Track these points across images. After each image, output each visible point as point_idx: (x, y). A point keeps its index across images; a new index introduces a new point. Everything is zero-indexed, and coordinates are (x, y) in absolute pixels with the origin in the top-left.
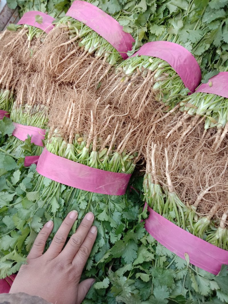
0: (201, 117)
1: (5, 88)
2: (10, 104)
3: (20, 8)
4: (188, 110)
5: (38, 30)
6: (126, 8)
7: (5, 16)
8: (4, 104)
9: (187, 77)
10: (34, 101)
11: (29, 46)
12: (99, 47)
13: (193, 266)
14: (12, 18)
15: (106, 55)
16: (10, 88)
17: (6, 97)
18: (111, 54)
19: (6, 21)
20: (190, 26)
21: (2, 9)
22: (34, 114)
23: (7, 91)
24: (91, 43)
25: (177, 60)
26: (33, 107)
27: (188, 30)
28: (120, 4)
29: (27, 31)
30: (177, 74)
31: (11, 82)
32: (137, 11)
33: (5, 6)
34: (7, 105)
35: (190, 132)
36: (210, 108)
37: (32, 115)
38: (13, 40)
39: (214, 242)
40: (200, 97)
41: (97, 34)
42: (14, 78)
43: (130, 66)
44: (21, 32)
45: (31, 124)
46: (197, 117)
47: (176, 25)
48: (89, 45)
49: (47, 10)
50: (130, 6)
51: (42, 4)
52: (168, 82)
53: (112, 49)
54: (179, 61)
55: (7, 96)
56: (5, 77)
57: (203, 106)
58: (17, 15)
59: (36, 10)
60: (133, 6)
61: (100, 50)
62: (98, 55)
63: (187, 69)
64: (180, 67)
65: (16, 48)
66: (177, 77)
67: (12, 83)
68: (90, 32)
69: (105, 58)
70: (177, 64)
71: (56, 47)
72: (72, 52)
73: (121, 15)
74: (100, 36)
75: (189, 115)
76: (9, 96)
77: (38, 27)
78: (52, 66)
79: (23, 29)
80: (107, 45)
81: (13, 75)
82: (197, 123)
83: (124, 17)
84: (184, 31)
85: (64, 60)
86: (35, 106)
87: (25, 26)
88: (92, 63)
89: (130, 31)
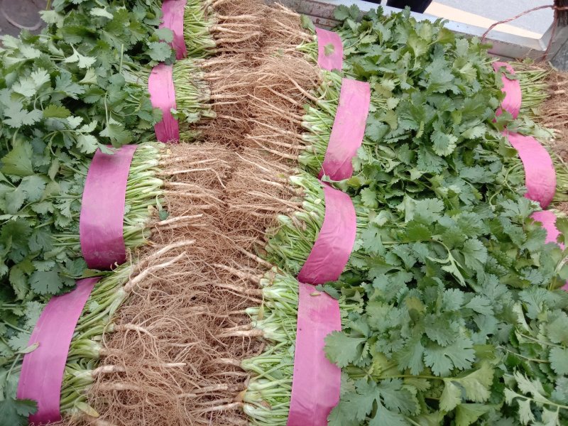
0: (259, 297)
1: (217, 39)
2: (198, 54)
3: (342, 25)
4: (266, 278)
5: (315, 54)
6: (382, 148)
7: (322, 10)
8: (195, 45)
9: (318, 261)
10: (211, 79)
11: (287, 50)
12: (315, 134)
13: (21, 362)
14: (326, 20)
15: (309, 147)
16: (219, 46)
17: (205, 44)
18: (313, 153)
19: (316, 13)
20: (385, 236)
21: (328, 2)
22: (193, 85)
23: (213, 43)
24: (315, 121)
25: (332, 237)
26: (202, 80)
27: (379, 236)
28: (383, 138)
29: (309, 41)
30: (314, 243)
31: (227, 43)
32: (385, 164)
33: (333, 5)
34: (195, 51)
35: (234, 293)
36: (277, 304)
37: (190, 82)
38: (287, 27)
39: (68, 374)
40: (290, 286)
41: (332, 124)
42: (234, 46)
43: (301, 178)
44: (303, 34)
45: (177, 85)
46: (258, 292)
47: (381, 218)
48: (311, 119)
49: (348, 57)
50: (386, 151)
51: (354, 49)
52: (295, 234)
53: (322, 152)
54: (332, 239)
55: (207, 46)
56: (230, 33)
57: (276, 292)
58: (332, 25)
59: (343, 43)
60: (389, 157)
61: (311, 136)
62: (304, 136)
63: (327, 257)
64: (324, 244)
65: (280, 35)
66: (308, 246)
67: (226, 45)
68: (330, 115)
69: (304, 147)
70: (328, 238)
71: (287, 75)
72: (292, 100)
73: (371, 146)
74: (330, 129)
75: (259, 281)
76: (207, 49)
77: (319, 53)
78: (261, 81)
79: (309, 36)
80: (323, 143)
81: (239, 43)
82: (250, 296)
83: (370, 151)
84: (376, 230)
85: (276, 93)
86: (204, 82)
87: (315, 37)
88: (289, 132)
89: (356, 167)
